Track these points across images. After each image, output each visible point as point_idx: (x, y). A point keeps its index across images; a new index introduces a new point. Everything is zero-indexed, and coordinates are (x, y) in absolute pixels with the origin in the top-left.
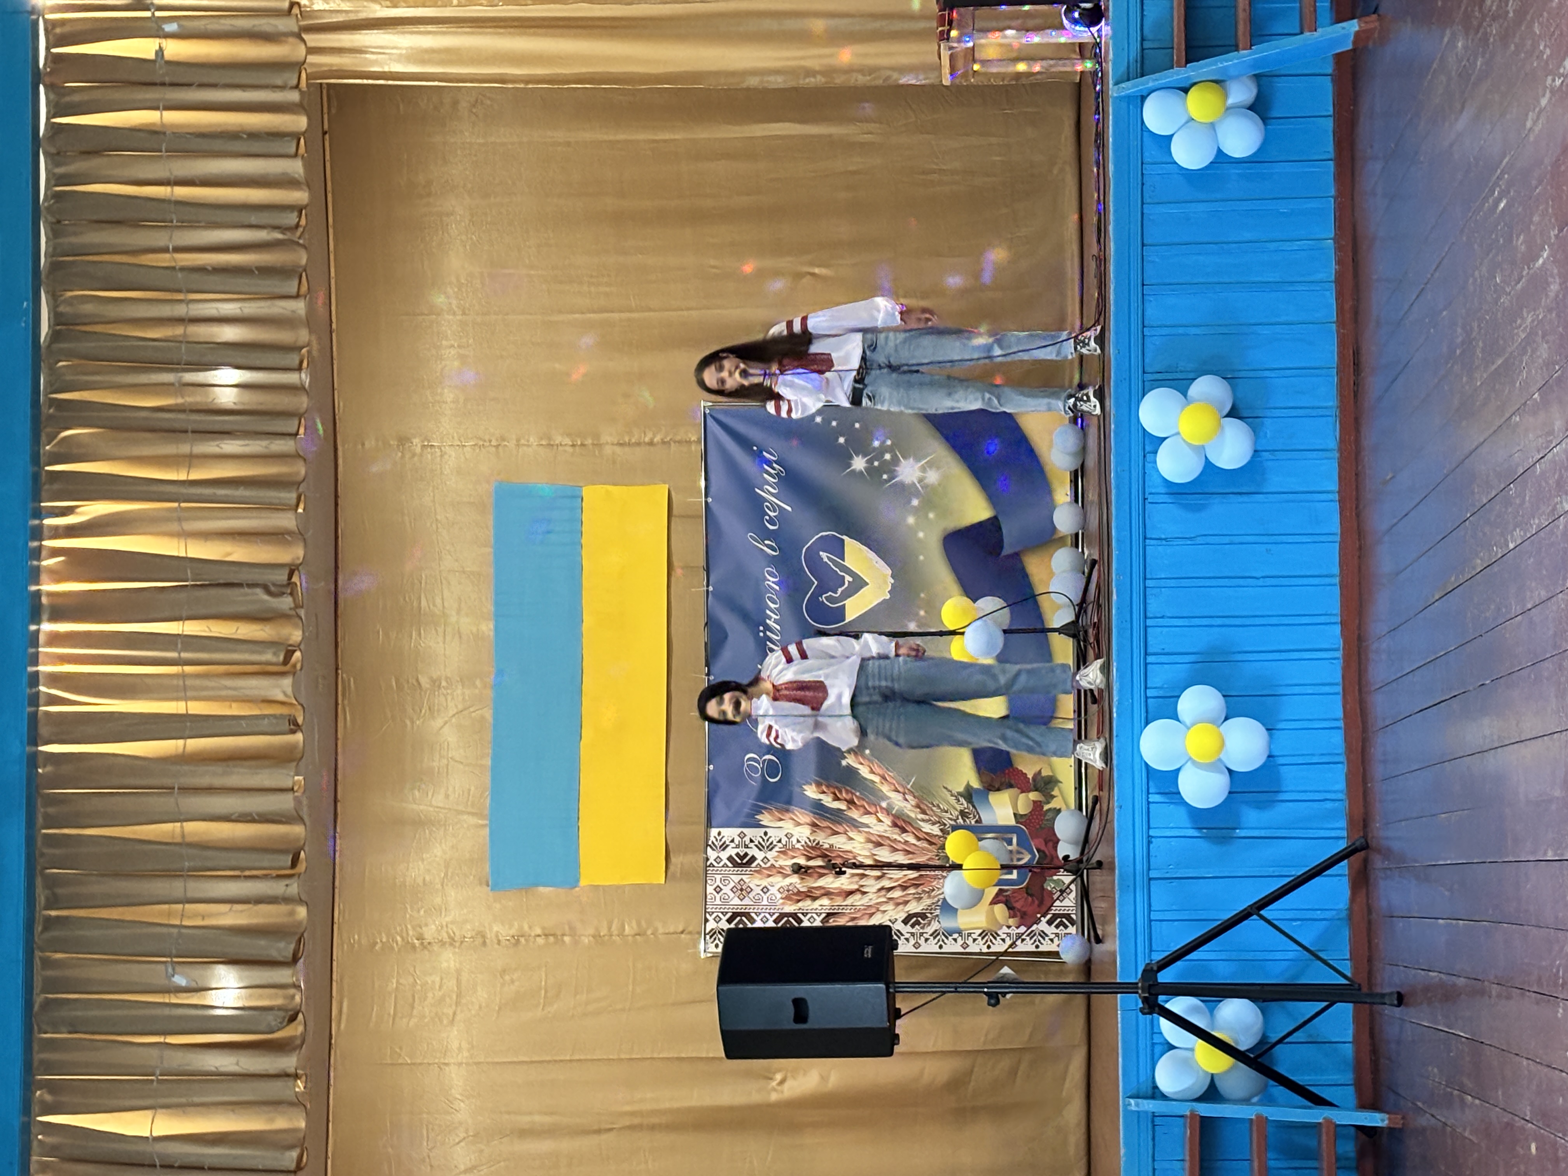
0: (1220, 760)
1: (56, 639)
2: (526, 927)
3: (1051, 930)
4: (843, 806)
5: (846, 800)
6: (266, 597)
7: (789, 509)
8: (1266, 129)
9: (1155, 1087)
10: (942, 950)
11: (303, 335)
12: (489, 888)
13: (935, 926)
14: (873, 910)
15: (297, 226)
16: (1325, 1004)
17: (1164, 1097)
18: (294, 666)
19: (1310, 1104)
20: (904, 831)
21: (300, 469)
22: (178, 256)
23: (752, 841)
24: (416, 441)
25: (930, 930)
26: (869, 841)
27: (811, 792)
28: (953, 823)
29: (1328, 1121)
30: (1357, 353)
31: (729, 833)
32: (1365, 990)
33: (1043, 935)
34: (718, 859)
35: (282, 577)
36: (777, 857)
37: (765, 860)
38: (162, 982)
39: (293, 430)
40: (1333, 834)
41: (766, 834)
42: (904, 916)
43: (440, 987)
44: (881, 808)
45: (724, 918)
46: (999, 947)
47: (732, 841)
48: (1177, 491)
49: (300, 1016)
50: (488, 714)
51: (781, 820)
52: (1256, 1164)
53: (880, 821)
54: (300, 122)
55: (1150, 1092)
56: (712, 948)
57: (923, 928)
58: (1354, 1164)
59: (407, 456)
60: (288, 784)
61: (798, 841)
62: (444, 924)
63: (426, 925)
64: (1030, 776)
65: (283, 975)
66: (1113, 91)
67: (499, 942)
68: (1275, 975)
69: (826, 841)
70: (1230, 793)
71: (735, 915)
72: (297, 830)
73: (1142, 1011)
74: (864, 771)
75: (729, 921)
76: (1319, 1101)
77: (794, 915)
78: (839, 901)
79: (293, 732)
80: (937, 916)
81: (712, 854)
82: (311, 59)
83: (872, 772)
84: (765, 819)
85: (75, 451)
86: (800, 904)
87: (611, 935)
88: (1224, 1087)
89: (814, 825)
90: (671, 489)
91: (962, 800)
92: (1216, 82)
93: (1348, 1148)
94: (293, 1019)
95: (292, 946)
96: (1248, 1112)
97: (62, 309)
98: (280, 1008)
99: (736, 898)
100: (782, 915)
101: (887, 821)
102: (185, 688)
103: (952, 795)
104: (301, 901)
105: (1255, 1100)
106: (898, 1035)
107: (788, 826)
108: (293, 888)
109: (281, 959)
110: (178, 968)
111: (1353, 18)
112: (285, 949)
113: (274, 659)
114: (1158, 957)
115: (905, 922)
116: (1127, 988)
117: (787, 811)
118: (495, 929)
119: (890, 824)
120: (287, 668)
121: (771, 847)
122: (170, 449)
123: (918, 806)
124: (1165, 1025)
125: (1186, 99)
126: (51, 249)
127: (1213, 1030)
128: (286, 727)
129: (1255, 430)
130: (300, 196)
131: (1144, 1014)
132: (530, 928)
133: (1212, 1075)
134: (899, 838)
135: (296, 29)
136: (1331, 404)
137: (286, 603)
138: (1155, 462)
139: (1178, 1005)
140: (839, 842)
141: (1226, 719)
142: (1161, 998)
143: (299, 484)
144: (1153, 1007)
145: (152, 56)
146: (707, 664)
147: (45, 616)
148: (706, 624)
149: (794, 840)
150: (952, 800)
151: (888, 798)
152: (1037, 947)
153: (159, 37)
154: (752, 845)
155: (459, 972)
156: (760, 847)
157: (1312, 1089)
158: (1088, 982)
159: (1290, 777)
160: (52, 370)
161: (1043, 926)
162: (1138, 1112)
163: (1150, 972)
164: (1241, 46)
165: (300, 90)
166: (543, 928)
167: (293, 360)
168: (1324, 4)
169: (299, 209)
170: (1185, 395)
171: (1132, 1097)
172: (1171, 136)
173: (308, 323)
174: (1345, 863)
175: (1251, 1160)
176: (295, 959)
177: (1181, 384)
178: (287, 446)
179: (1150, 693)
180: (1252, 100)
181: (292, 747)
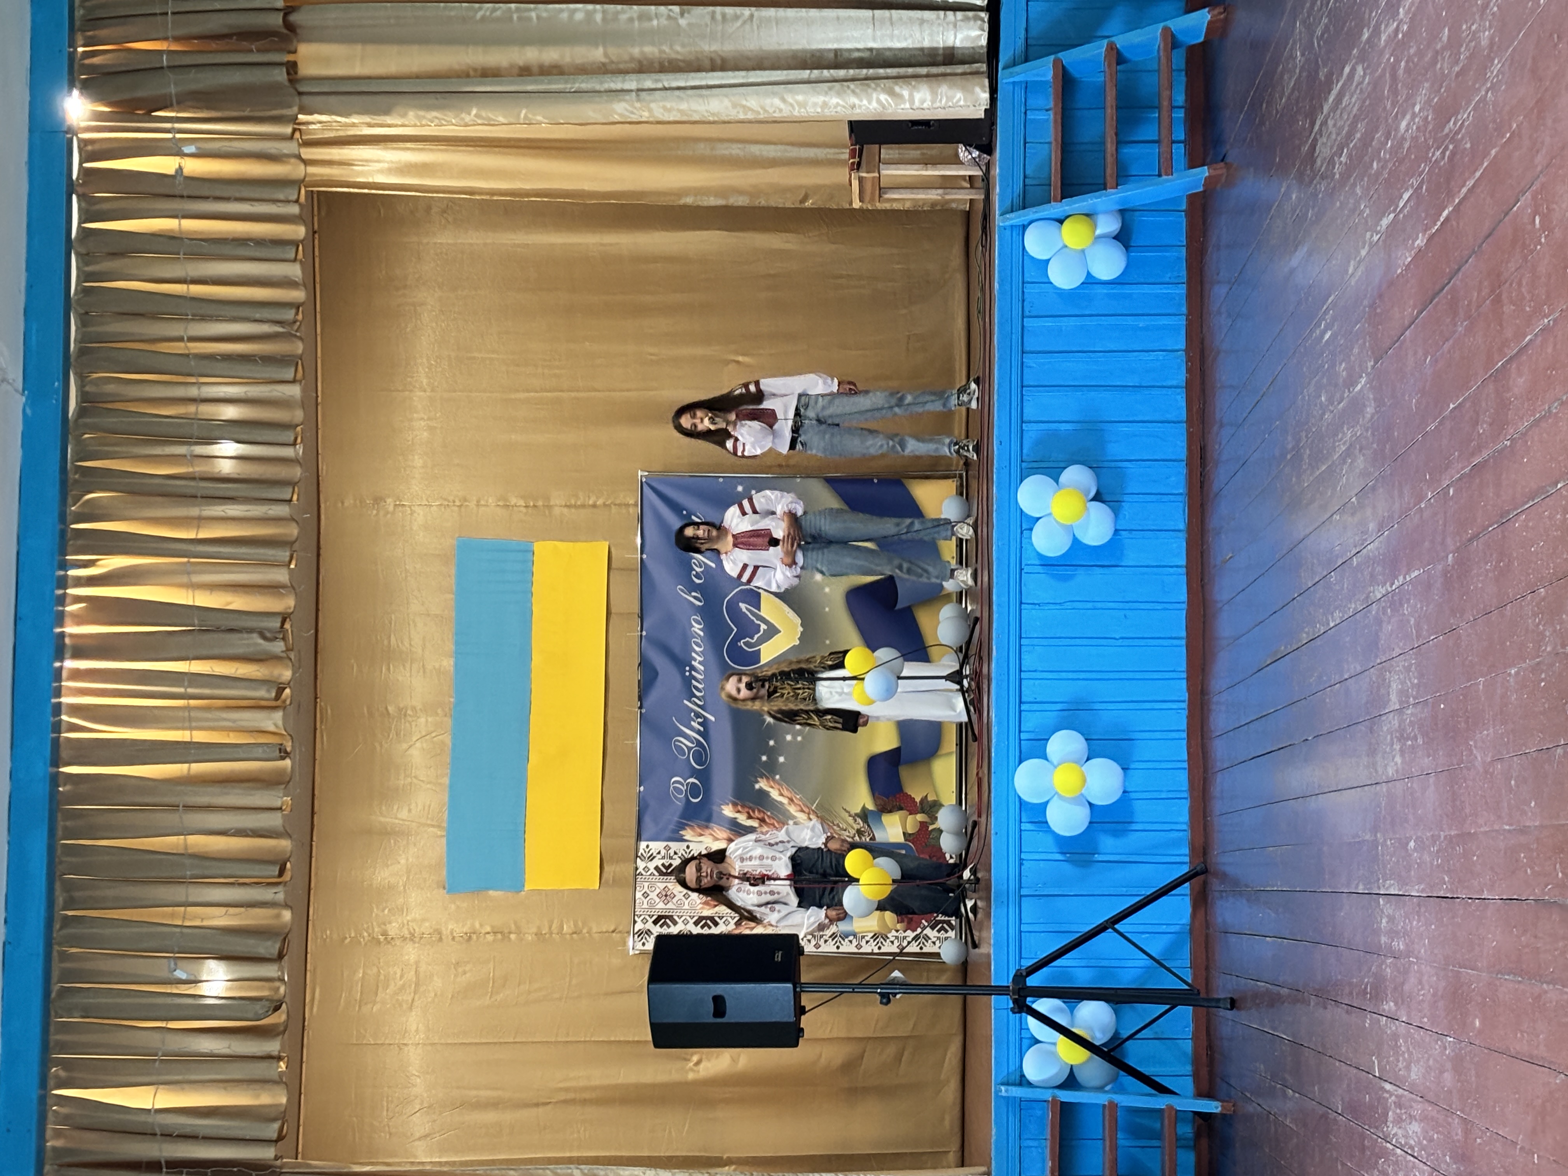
0: (1082, 795)
1: (77, 675)
6: (261, 641)
8: (1128, 258)
9: (1023, 1076)
10: (839, 951)
11: (298, 415)
12: (446, 891)
15: (295, 322)
16: (1168, 1007)
17: (1029, 1084)
18: (284, 701)
19: (1153, 1092)
21: (293, 531)
22: (191, 345)
23: (675, 853)
27: (728, 811)
29: (1170, 1107)
30: (1203, 449)
31: (656, 846)
32: (1203, 995)
33: (927, 938)
34: (646, 869)
35: (275, 623)
38: (164, 974)
39: (288, 497)
40: (1178, 859)
43: (401, 977)
45: (651, 920)
46: (888, 948)
48: (1048, 563)
49: (284, 1005)
50: (447, 739)
51: (702, 835)
52: (1108, 1143)
54: (300, 231)
55: (1018, 1081)
56: (640, 946)
58: (1192, 1143)
59: (382, 513)
60: (278, 804)
62: (405, 922)
63: (390, 923)
64: (918, 800)
65: (270, 970)
66: (999, 221)
67: (453, 939)
68: (1126, 979)
70: (1090, 823)
71: (660, 918)
72: (285, 844)
73: (1012, 1010)
74: (775, 794)
75: (655, 923)
76: (1163, 1090)
79: (283, 758)
81: (641, 865)
83: (782, 795)
84: (688, 834)
85: (97, 512)
87: (551, 934)
88: (1081, 1077)
90: (612, 546)
91: (859, 820)
92: (1087, 215)
93: (1186, 1130)
94: (277, 1008)
95: (277, 946)
96: (1102, 1099)
97: (87, 389)
98: (267, 999)
99: (662, 903)
102: (190, 719)
103: (850, 816)
104: (286, 906)
105: (1108, 1088)
106: (802, 1029)
107: (707, 840)
108: (280, 895)
109: (268, 956)
110: (179, 962)
111: (1203, 165)
112: (271, 948)
113: (267, 695)
114: (1027, 963)
116: (1000, 990)
117: (708, 827)
118: (450, 927)
120: (279, 703)
122: (181, 512)
124: (1032, 1021)
125: (1060, 229)
126: (79, 337)
127: (1073, 1027)
128: (277, 754)
129: (1116, 512)
130: (298, 295)
131: (1014, 1013)
132: (481, 925)
133: (1072, 1066)
135: (297, 152)
136: (1181, 491)
137: (278, 647)
138: (1031, 538)
139: (1043, 1005)
141: (1088, 759)
142: (1029, 999)
143: (292, 543)
144: (1022, 1007)
145: (172, 172)
146: (640, 699)
147: (67, 655)
148: (640, 664)
150: (851, 820)
152: (921, 948)
153: (179, 156)
157: (1156, 1079)
158: (965, 985)
159: (1142, 810)
160: (79, 441)
161: (926, 930)
162: (1008, 1097)
163: (1020, 977)
164: (1108, 186)
165: (300, 205)
167: (289, 436)
168: (1179, 151)
169: (297, 306)
170: (1057, 482)
171: (1003, 1084)
172: (1048, 261)
173: (303, 406)
174: (1187, 885)
175: (1103, 1139)
176: (280, 956)
177: (1054, 472)
178: (282, 510)
179: (1024, 736)
180: (1116, 232)
181: (281, 772)
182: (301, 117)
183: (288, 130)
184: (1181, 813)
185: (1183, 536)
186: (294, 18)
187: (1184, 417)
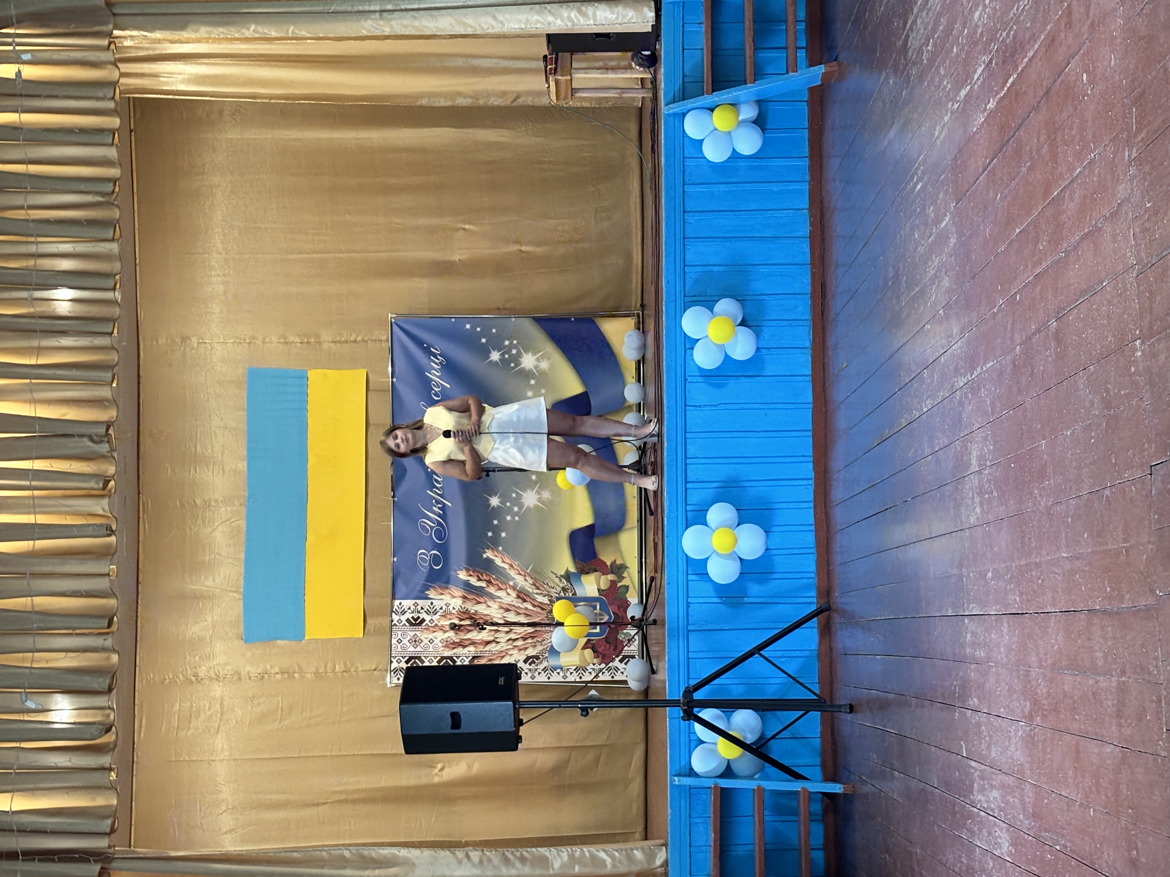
0: (734, 552)
2: (268, 667)
3: (621, 666)
4: (483, 584)
5: (486, 580)
6: (91, 444)
7: (448, 386)
8: (764, 138)
9: (691, 769)
10: (550, 680)
11: (117, 266)
12: (243, 642)
13: (545, 664)
14: (504, 654)
15: (113, 192)
16: (803, 712)
17: (697, 775)
18: (110, 491)
19: (791, 778)
20: (525, 601)
21: (114, 357)
22: (30, 212)
23: (422, 608)
24: (194, 339)
25: (541, 667)
26: (502, 608)
27: (462, 575)
28: (557, 595)
29: (804, 789)
30: (823, 285)
31: (407, 603)
32: (828, 703)
33: (617, 669)
34: (400, 621)
35: (102, 430)
36: (439, 619)
37: (432, 621)
38: (19, 706)
39: (110, 331)
40: (807, 600)
41: (432, 604)
42: (525, 657)
43: (209, 709)
44: (510, 586)
45: (404, 660)
46: (587, 677)
47: (409, 609)
48: (706, 375)
49: (114, 729)
50: (243, 523)
51: (443, 594)
52: (756, 818)
53: (509, 594)
54: (115, 122)
55: (687, 773)
56: (395, 681)
57: (537, 665)
58: (820, 818)
59: (188, 349)
60: (106, 571)
61: (454, 608)
62: (212, 666)
63: (200, 667)
64: (609, 563)
65: (101, 701)
66: (664, 110)
67: (250, 678)
68: (770, 693)
69: (473, 608)
70: (741, 573)
71: (411, 658)
72: (112, 602)
73: (683, 718)
74: (498, 561)
75: (407, 662)
76: (798, 776)
77: (451, 658)
78: (481, 648)
79: (109, 535)
80: (547, 657)
81: (395, 618)
82: (123, 80)
83: (504, 562)
84: (431, 593)
86: (455, 651)
87: (326, 672)
88: (736, 768)
89: (464, 597)
90: (369, 372)
91: (564, 580)
92: (732, 105)
93: (817, 807)
94: (108, 730)
95: (108, 682)
96: (752, 785)
98: (100, 723)
99: (412, 647)
100: (443, 658)
101: (514, 594)
102: (34, 506)
103: (557, 577)
104: (114, 651)
105: (756, 776)
106: (521, 737)
107: (447, 598)
108: (109, 642)
109: (100, 690)
110: (29, 696)
111: (821, 64)
112: (103, 683)
113: (96, 486)
114: (693, 682)
115: (525, 661)
116: (673, 703)
117: (447, 588)
118: (247, 669)
119: (515, 596)
120: (105, 492)
121: (435, 613)
122: (25, 343)
123: (534, 584)
124: (697, 727)
125: (711, 116)
127: (729, 730)
128: (105, 532)
129: (758, 335)
130: (114, 172)
131: (684, 720)
132: (271, 667)
133: (728, 760)
134: (521, 606)
135: (112, 59)
136: (807, 317)
137: (104, 448)
138: (692, 355)
139: (706, 714)
140: (481, 609)
141: (738, 525)
142: (696, 710)
143: (113, 367)
144: (690, 716)
145: (13, 76)
146: (393, 490)
148: (392, 464)
149: (451, 608)
150: (557, 580)
151: (513, 579)
152: (613, 677)
153: (18, 63)
154: (422, 611)
155: (222, 698)
156: (428, 612)
157: (792, 768)
158: (646, 700)
159: (781, 563)
161: (616, 663)
162: (680, 785)
163: (689, 692)
164: (748, 81)
165: (115, 101)
166: (280, 668)
167: (110, 283)
168: (802, 54)
169: (114, 181)
170: (712, 312)
171: (675, 776)
172: (702, 140)
173: (120, 258)
174: (815, 619)
175: (754, 816)
176: (109, 690)
177: (709, 304)
178: (106, 341)
179: (689, 508)
180: (755, 117)
181: (109, 546)
182: (116, 33)
183: (103, 42)
184: (810, 564)
185: (810, 351)
187: (808, 259)
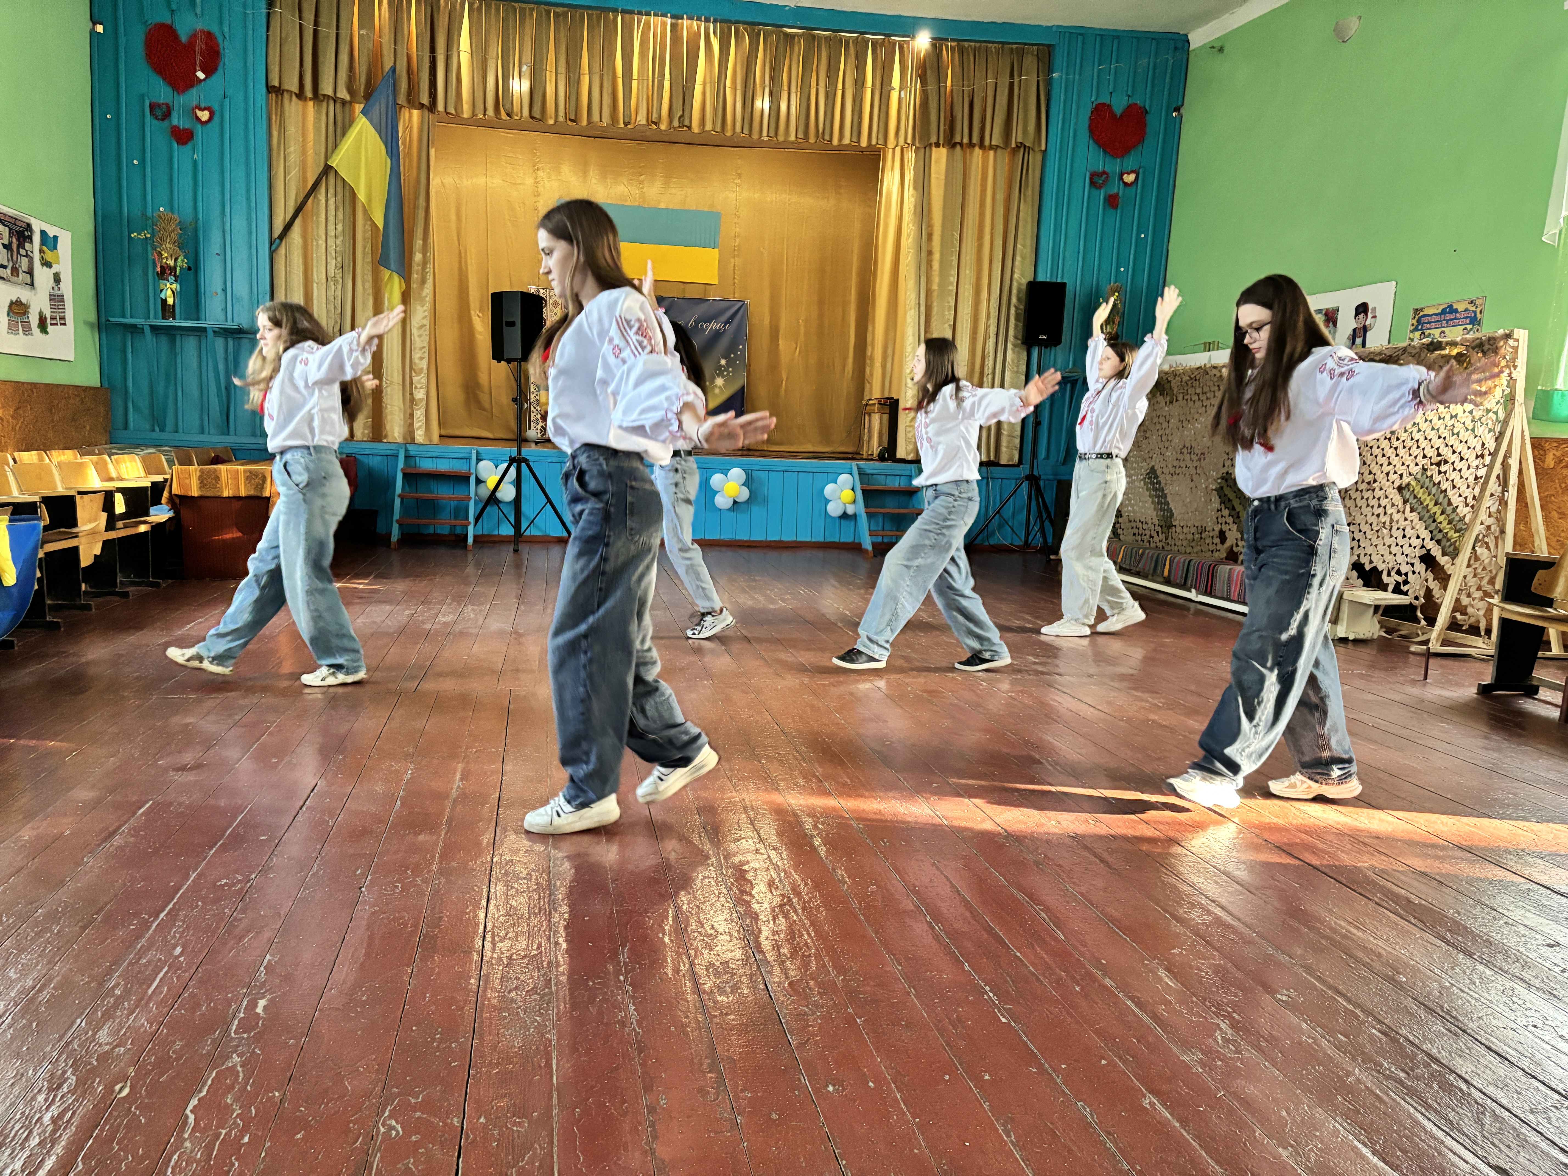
1: (664, 24)
6: (678, 116)
7: (707, 333)
8: (836, 518)
9: (481, 460)
10: (531, 383)
11: (781, 138)
15: (824, 139)
16: (513, 524)
17: (477, 463)
18: (650, 126)
19: (475, 517)
21: (729, 133)
22: (815, 89)
24: (739, 181)
29: (469, 524)
30: (755, 547)
32: (519, 539)
33: (537, 424)
35: (687, 123)
38: (524, 61)
39: (744, 130)
45: (545, 296)
48: (708, 480)
52: (452, 497)
54: (864, 143)
55: (479, 458)
56: (533, 290)
58: (453, 532)
59: (734, 177)
60: (603, 119)
65: (526, 112)
66: (854, 464)
68: (525, 507)
71: (546, 300)
72: (584, 122)
75: (544, 298)
76: (477, 520)
82: (890, 151)
85: (740, 39)
90: (716, 286)
92: (855, 501)
93: (459, 531)
94: (508, 115)
95: (537, 116)
96: (472, 494)
97: (796, 38)
98: (512, 110)
102: (643, 78)
104: (556, 121)
105: (477, 497)
106: (501, 362)
108: (561, 119)
109: (532, 111)
110: (529, 67)
111: (873, 548)
112: (537, 114)
113: (654, 117)
114: (531, 464)
116: (519, 452)
118: (541, 201)
120: (650, 122)
122: (739, 80)
124: (505, 465)
125: (850, 489)
126: (820, 36)
127: (503, 483)
128: (626, 121)
129: (729, 510)
130: (835, 142)
131: (509, 458)
133: (486, 482)
135: (899, 145)
136: (737, 537)
137: (676, 123)
138: (719, 473)
139: (513, 471)
142: (515, 464)
143: (723, 133)
144: (512, 460)
145: (893, 85)
147: (673, 21)
155: (524, 184)
157: (481, 518)
160: (772, 32)
162: (471, 454)
163: (526, 461)
164: (867, 510)
165: (876, 145)
167: (772, 134)
168: (879, 538)
169: (831, 141)
170: (742, 485)
171: (477, 453)
172: (836, 483)
173: (786, 141)
175: (454, 495)
176: (532, 117)
177: (747, 484)
178: (738, 128)
180: (847, 513)
181: (618, 123)
182: (914, 148)
183: (909, 141)
185: (718, 538)
186: (958, 147)
187: (769, 539)
